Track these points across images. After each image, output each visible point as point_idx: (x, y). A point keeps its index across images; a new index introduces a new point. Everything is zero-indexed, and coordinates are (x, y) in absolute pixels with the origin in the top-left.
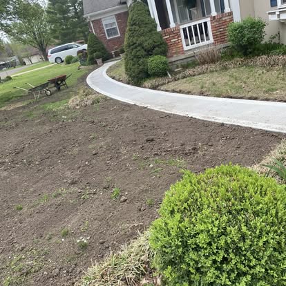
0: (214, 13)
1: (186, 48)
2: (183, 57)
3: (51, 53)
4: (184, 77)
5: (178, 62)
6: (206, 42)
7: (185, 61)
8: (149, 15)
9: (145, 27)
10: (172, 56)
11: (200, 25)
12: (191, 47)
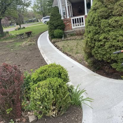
0: (86, 14)
1: (73, 27)
2: (71, 31)
3: (43, 19)
4: (67, 40)
5: (69, 33)
6: (82, 26)
7: (72, 33)
8: (59, 12)
9: (56, 17)
10: (67, 30)
11: (80, 18)
12: (75, 27)
